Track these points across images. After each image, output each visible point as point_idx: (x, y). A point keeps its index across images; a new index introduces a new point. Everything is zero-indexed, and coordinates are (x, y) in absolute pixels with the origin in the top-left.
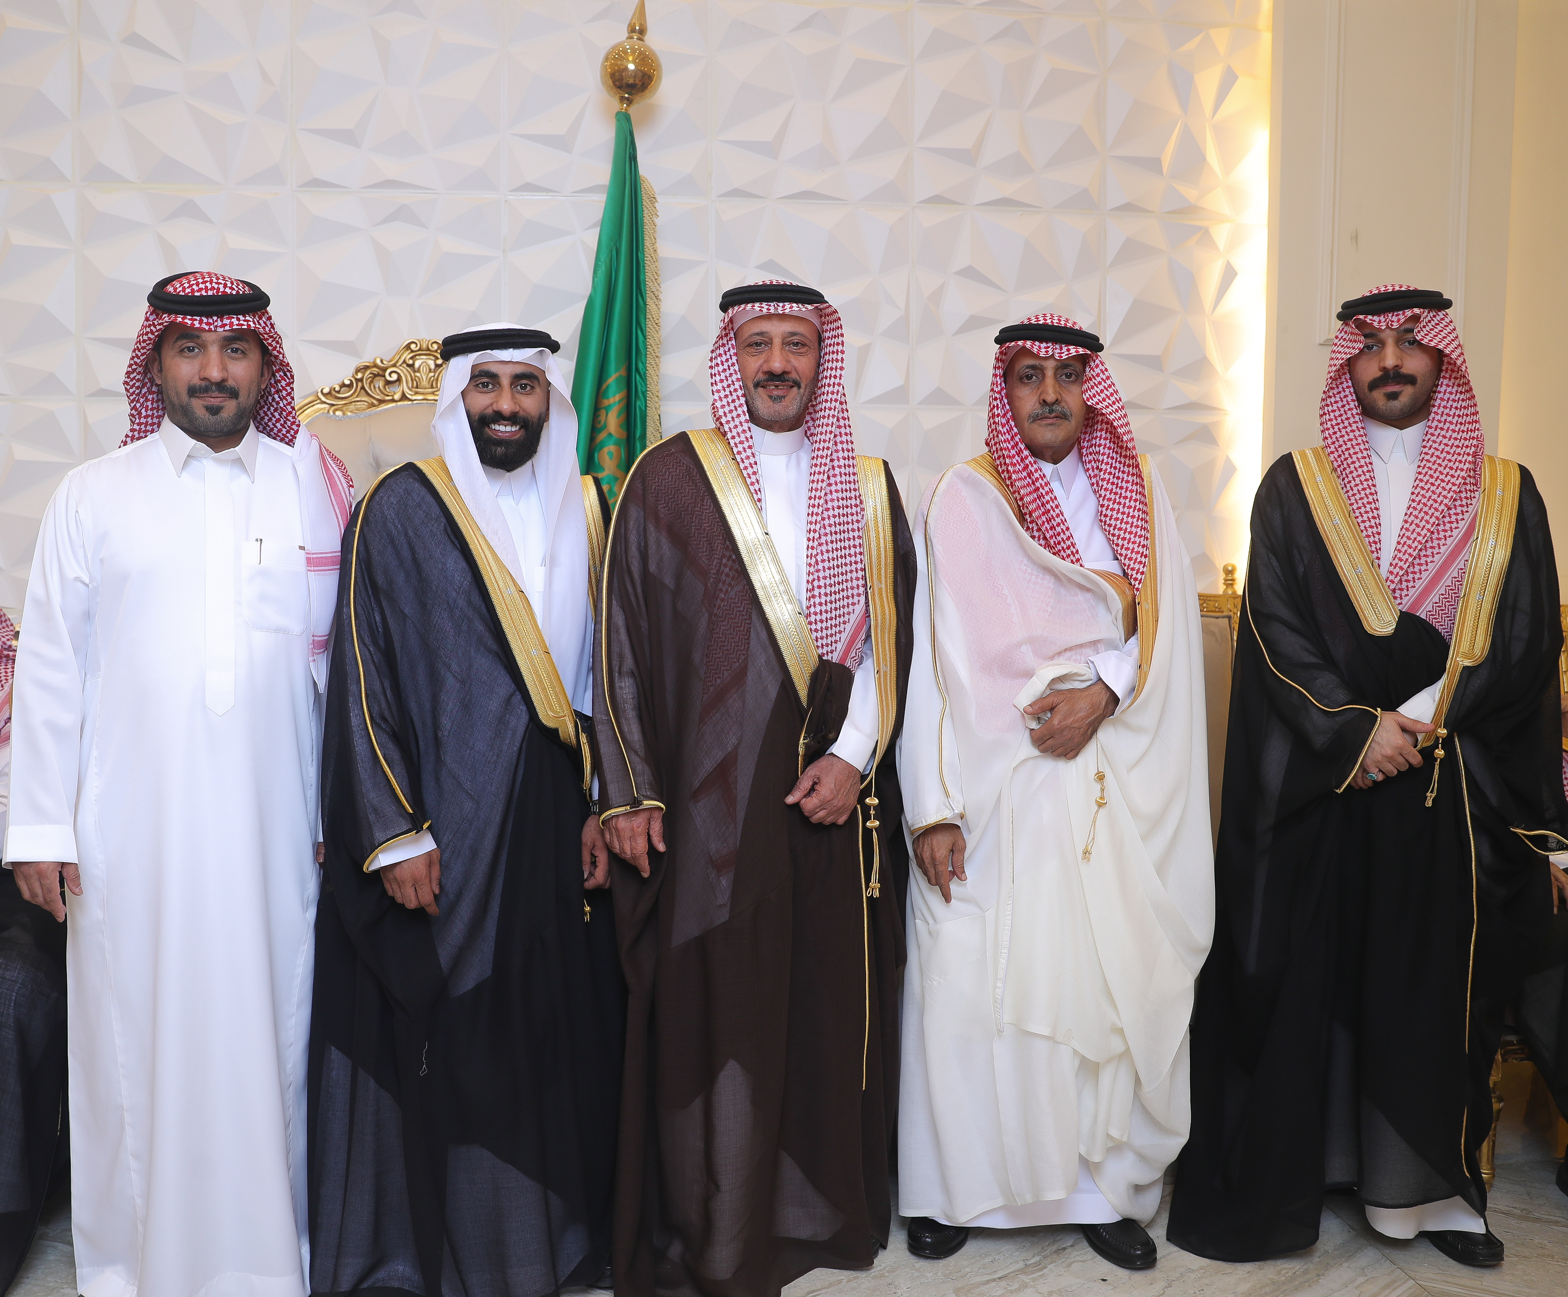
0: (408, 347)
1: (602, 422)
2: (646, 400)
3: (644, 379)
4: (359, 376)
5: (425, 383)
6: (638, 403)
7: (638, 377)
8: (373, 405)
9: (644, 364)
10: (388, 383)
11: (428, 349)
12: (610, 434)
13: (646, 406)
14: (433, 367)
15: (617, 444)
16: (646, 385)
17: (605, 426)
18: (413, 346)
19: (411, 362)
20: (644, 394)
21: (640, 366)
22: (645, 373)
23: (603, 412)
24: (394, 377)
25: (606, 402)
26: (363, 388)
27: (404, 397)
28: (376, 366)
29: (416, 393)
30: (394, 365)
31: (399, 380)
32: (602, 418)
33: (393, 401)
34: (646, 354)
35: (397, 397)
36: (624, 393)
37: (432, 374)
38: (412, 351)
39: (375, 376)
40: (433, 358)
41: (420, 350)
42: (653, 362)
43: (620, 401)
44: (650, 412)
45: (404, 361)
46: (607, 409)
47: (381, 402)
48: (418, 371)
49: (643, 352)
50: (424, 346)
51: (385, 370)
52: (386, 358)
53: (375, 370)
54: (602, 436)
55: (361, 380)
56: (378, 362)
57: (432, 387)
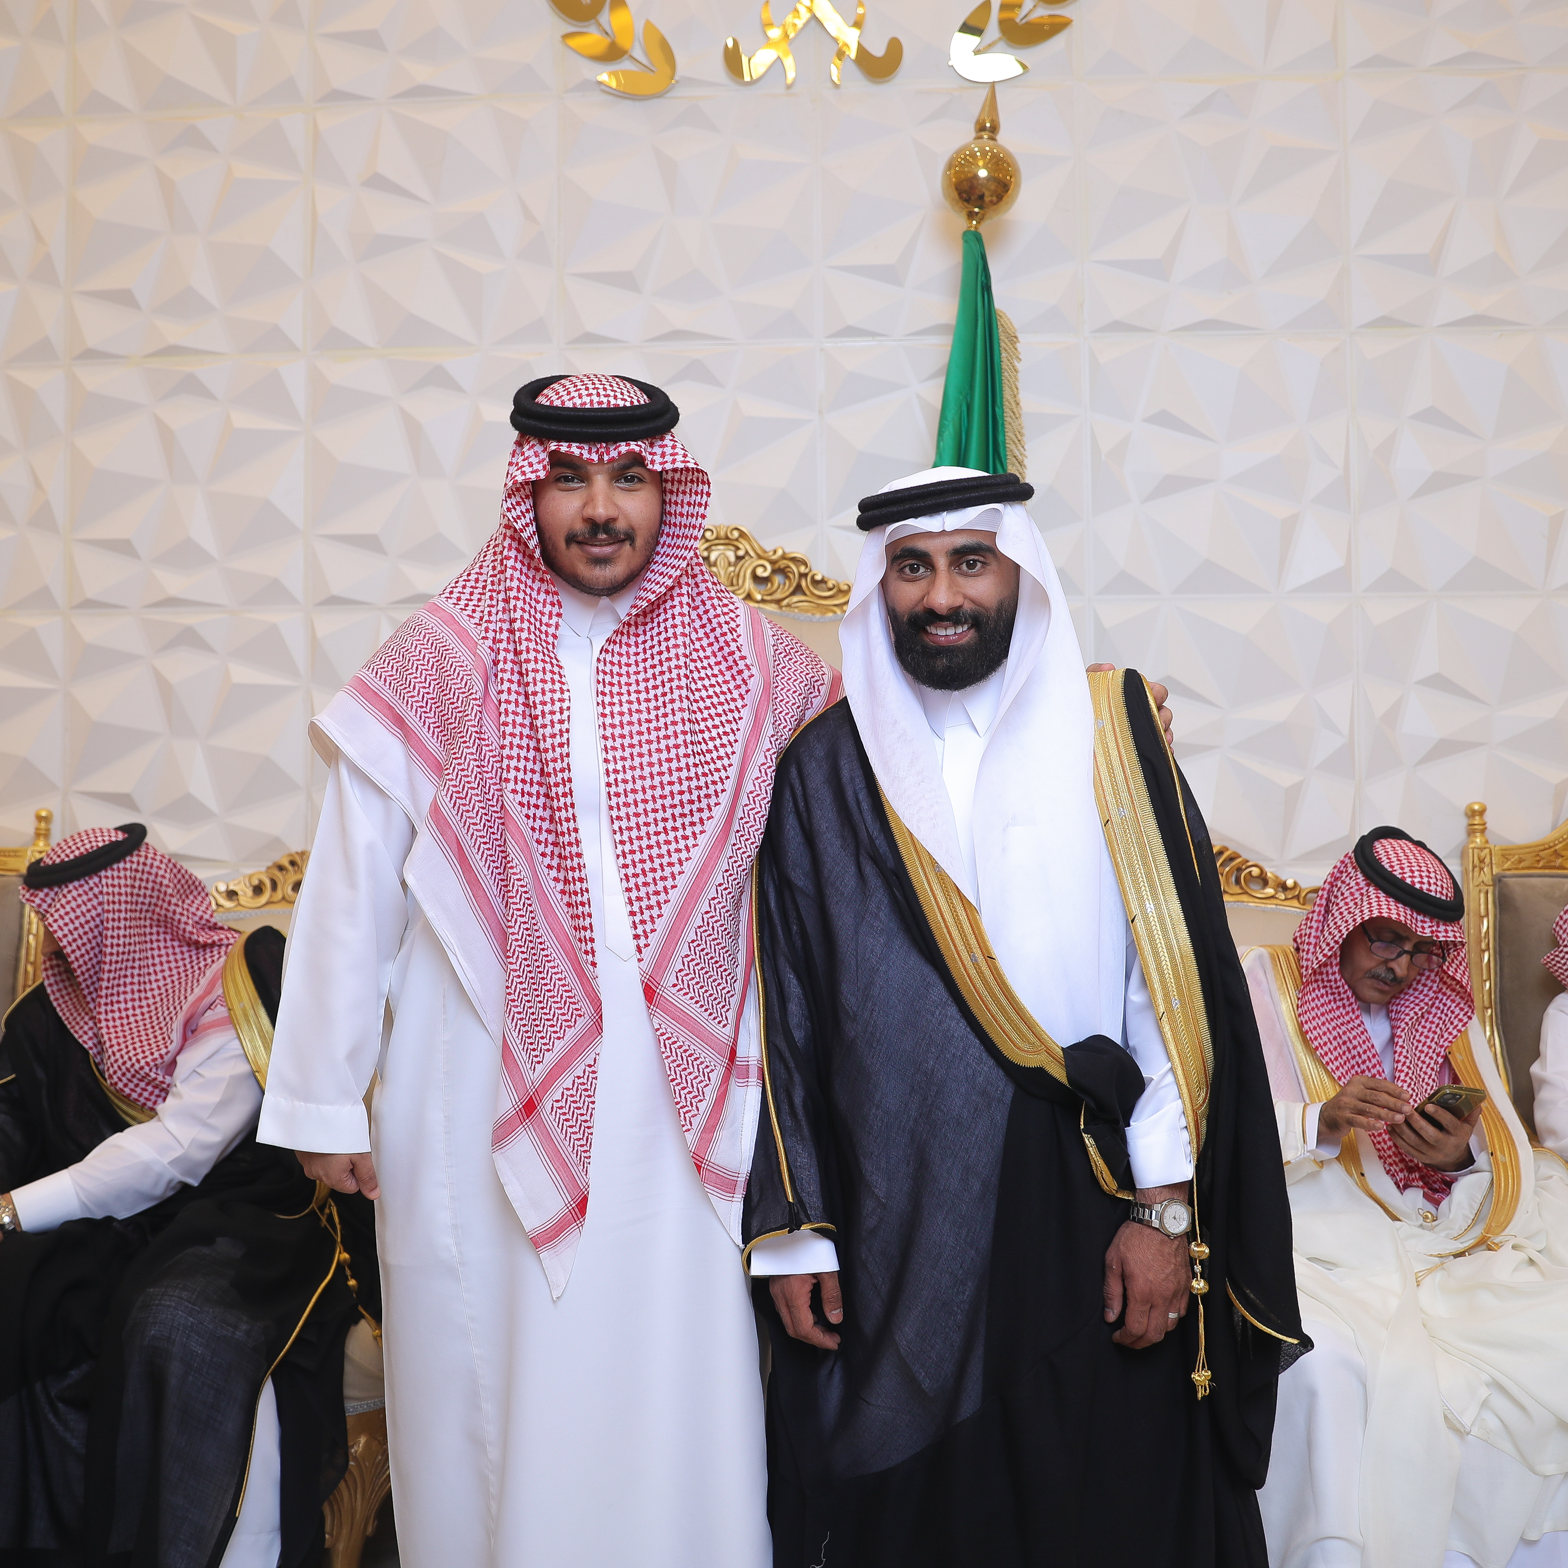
11: (727, 538)
14: (732, 559)
37: (731, 569)
38: (707, 541)
40: (732, 548)
41: (717, 538)
48: (715, 564)
50: (722, 534)
57: (732, 585)
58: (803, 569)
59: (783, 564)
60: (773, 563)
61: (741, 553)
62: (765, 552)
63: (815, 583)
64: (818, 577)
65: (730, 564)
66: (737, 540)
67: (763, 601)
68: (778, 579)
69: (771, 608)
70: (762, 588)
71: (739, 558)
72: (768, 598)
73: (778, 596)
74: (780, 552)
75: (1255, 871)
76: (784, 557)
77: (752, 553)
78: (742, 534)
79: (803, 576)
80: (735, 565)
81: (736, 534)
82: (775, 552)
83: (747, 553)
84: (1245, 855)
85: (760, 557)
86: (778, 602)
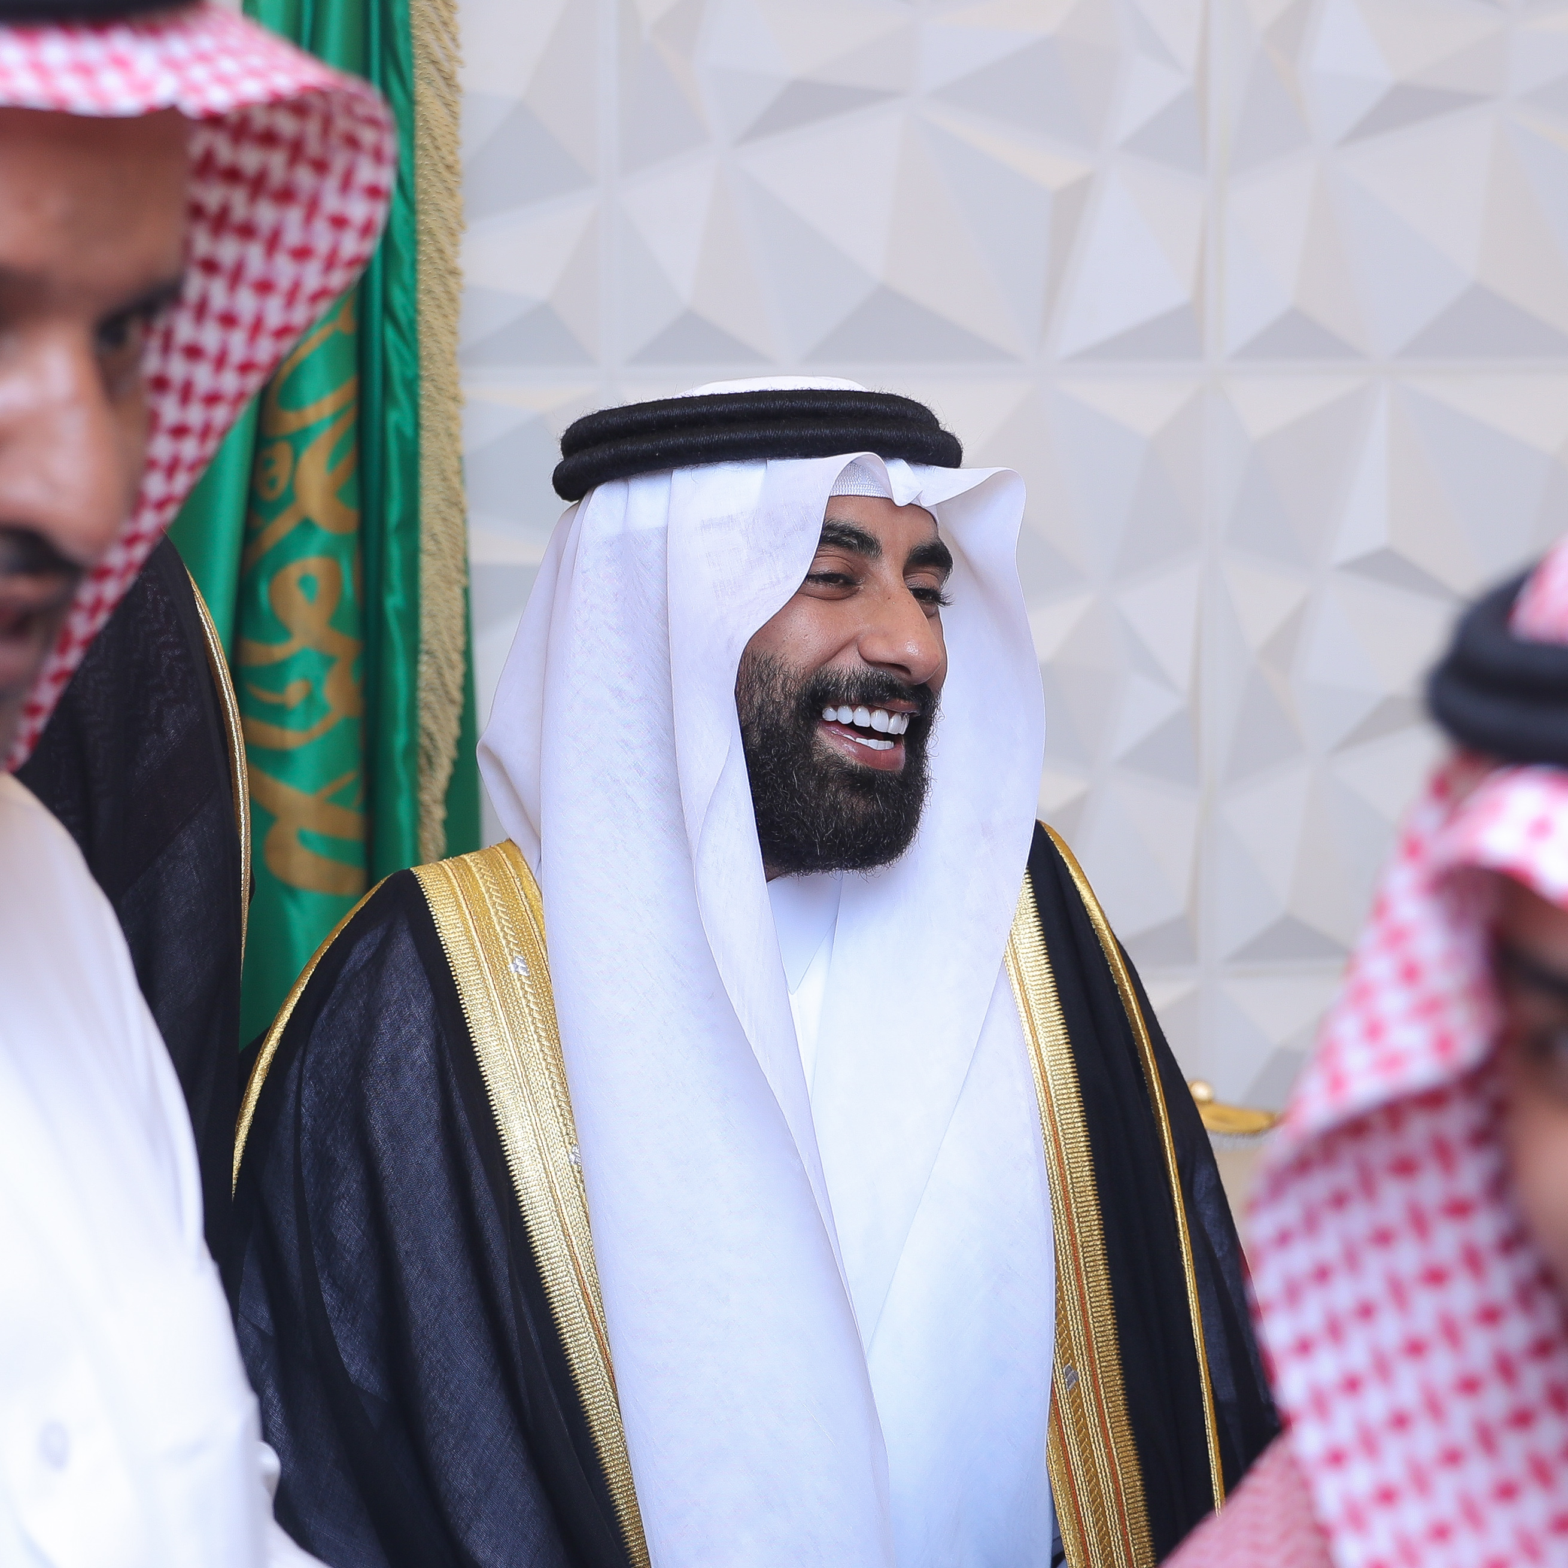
1: (282, 483)
2: (416, 408)
3: (409, 335)
6: (393, 417)
7: (391, 334)
9: (411, 291)
12: (307, 524)
13: (417, 426)
15: (330, 554)
16: (416, 357)
17: (291, 495)
20: (412, 386)
21: (398, 297)
22: (413, 323)
23: (282, 453)
25: (291, 421)
32: (281, 470)
34: (414, 263)
36: (349, 385)
42: (438, 289)
43: (337, 416)
44: (428, 446)
46: (299, 438)
49: (406, 255)
54: (282, 527)
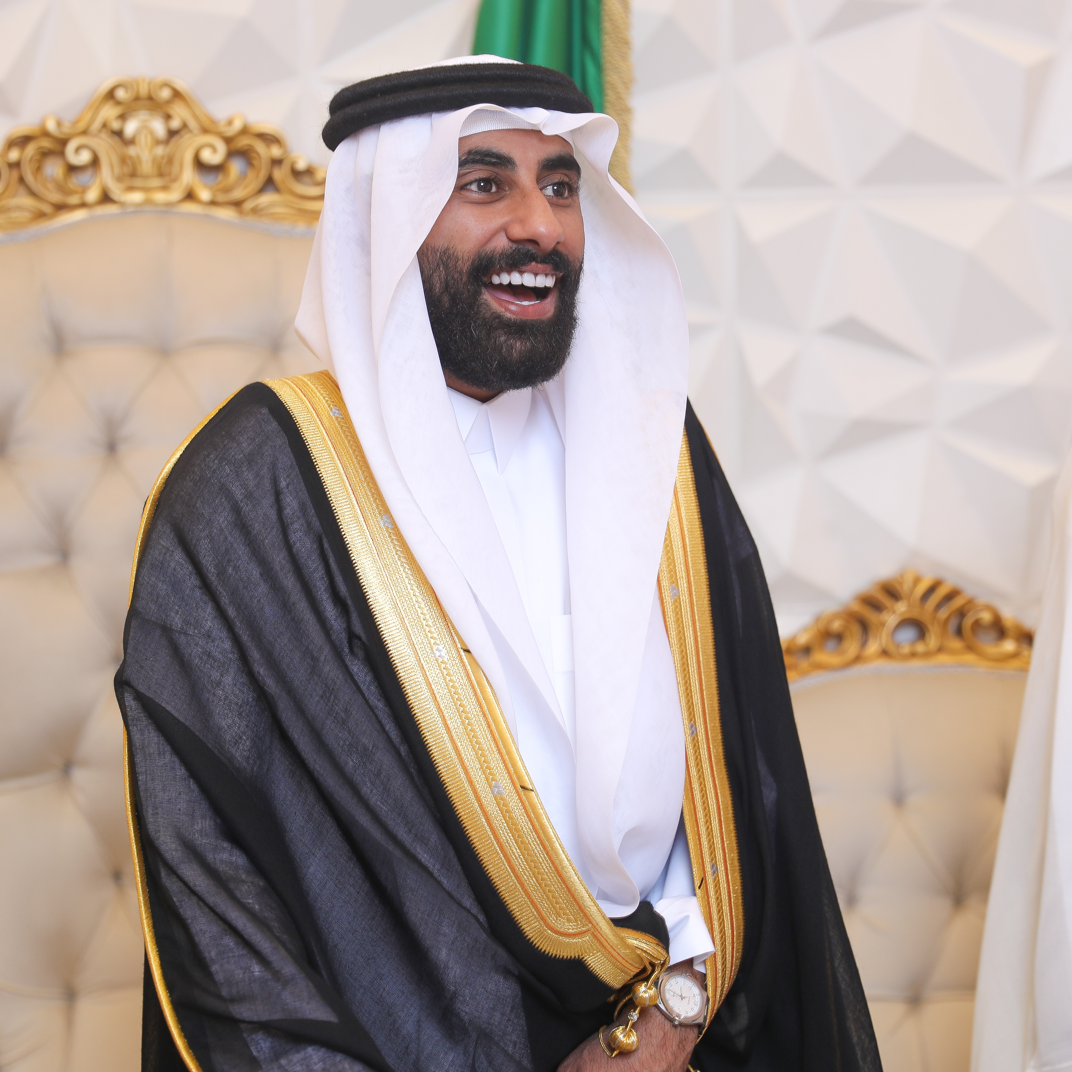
0: (110, 95)
4: (14, 155)
5: (146, 167)
8: (40, 216)
10: (72, 169)
11: (150, 98)
14: (161, 134)
18: (121, 94)
19: (116, 125)
24: (84, 157)
26: (22, 180)
27: (106, 198)
28: (45, 134)
29: (131, 189)
30: (84, 132)
31: (95, 162)
33: (83, 205)
35: (92, 195)
37: (160, 150)
38: (118, 103)
39: (45, 154)
40: (161, 116)
41: (136, 100)
45: (105, 126)
47: (60, 208)
48: (132, 142)
50: (144, 92)
51: (63, 142)
52: (68, 117)
53: (46, 144)
55: (16, 165)
56: (51, 126)
57: (162, 175)
58: (276, 152)
59: (244, 142)
60: (228, 140)
61: (175, 124)
62: (213, 122)
63: (297, 174)
64: (301, 165)
65: (158, 142)
66: (169, 102)
67: (213, 203)
68: (236, 167)
69: (226, 214)
70: (210, 179)
71: (172, 133)
72: (221, 198)
73: (238, 194)
74: (237, 125)
75: (986, 617)
76: (245, 131)
77: (192, 124)
78: (177, 95)
79: (277, 162)
80: (167, 142)
81: (166, 94)
82: (230, 123)
83: (185, 126)
84: (969, 591)
85: (205, 131)
86: (237, 204)
